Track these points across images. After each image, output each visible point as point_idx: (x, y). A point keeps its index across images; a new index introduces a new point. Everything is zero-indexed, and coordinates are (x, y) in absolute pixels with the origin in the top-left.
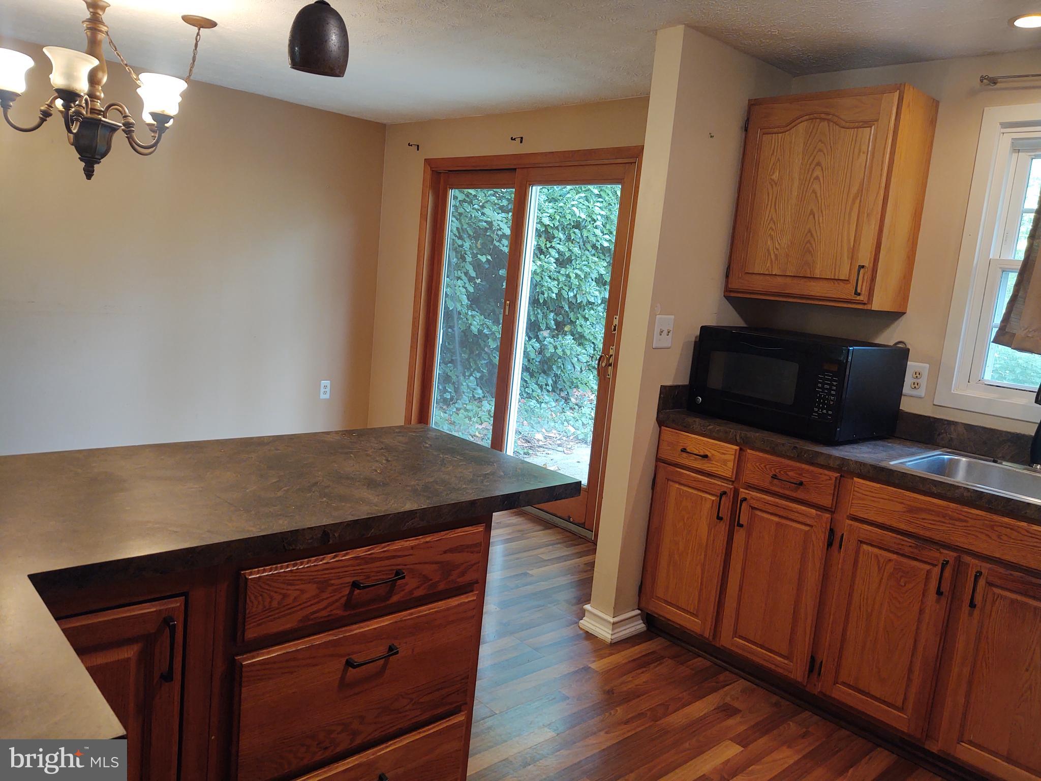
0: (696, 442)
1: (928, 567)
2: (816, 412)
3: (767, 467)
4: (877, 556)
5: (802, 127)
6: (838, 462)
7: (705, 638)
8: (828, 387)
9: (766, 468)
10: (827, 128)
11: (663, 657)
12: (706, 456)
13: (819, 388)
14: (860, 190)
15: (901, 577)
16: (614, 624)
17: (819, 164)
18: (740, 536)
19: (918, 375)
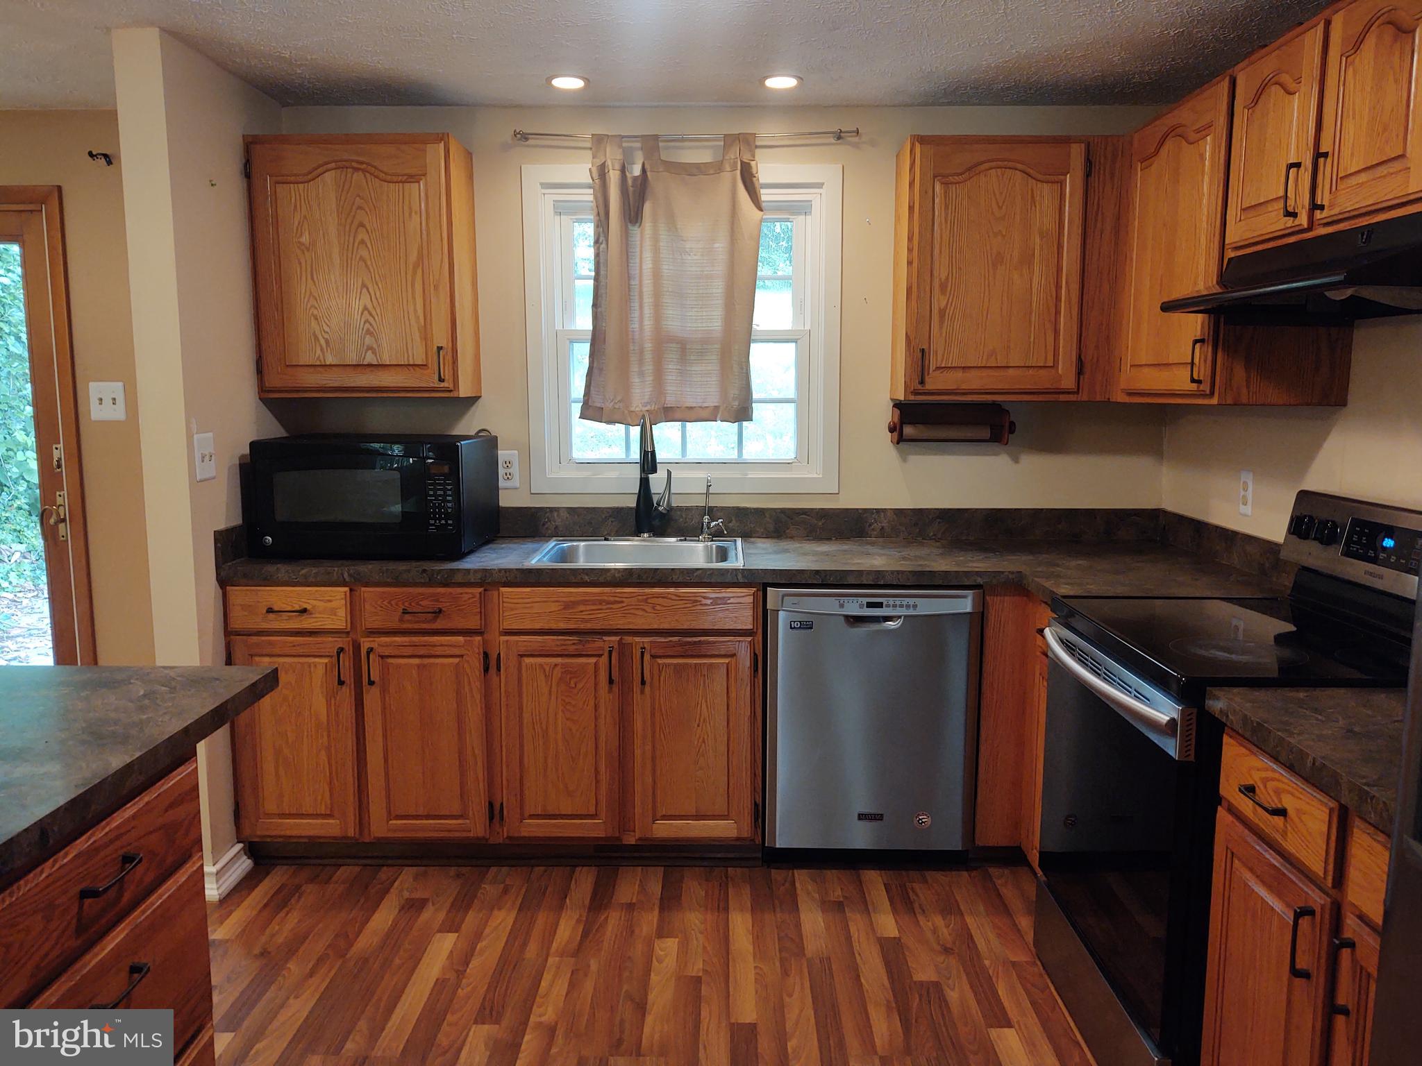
0: (285, 597)
1: (593, 660)
2: (432, 525)
3: (393, 602)
4: (541, 666)
5: (329, 177)
6: (479, 576)
7: (351, 838)
8: (442, 493)
9: (392, 605)
10: (364, 181)
11: (298, 887)
12: (304, 611)
13: (431, 496)
14: (420, 256)
15: (570, 679)
16: (218, 873)
17: (362, 225)
18: (372, 698)
19: (508, 464)
